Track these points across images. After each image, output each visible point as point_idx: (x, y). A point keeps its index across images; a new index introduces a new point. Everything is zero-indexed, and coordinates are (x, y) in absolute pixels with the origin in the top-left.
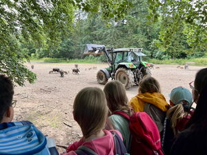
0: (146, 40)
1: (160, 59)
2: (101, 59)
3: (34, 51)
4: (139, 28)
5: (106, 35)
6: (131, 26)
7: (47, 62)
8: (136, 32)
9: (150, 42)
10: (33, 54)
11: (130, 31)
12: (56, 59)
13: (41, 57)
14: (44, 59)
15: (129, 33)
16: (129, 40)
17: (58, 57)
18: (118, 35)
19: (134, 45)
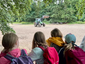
0: (75, 11)
1: (83, 21)
2: (50, 22)
3: (17, 19)
4: (70, 5)
5: (53, 9)
6: (66, 3)
7: (23, 24)
8: (69, 7)
9: (77, 12)
10: (17, 20)
11: (66, 6)
12: (28, 22)
13: (21, 22)
14: (22, 22)
15: (65, 7)
16: (65, 11)
17: (29, 21)
18: (59, 9)
19: (68, 13)
